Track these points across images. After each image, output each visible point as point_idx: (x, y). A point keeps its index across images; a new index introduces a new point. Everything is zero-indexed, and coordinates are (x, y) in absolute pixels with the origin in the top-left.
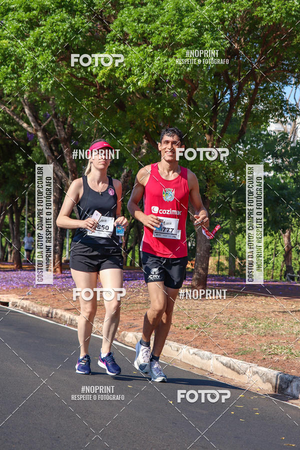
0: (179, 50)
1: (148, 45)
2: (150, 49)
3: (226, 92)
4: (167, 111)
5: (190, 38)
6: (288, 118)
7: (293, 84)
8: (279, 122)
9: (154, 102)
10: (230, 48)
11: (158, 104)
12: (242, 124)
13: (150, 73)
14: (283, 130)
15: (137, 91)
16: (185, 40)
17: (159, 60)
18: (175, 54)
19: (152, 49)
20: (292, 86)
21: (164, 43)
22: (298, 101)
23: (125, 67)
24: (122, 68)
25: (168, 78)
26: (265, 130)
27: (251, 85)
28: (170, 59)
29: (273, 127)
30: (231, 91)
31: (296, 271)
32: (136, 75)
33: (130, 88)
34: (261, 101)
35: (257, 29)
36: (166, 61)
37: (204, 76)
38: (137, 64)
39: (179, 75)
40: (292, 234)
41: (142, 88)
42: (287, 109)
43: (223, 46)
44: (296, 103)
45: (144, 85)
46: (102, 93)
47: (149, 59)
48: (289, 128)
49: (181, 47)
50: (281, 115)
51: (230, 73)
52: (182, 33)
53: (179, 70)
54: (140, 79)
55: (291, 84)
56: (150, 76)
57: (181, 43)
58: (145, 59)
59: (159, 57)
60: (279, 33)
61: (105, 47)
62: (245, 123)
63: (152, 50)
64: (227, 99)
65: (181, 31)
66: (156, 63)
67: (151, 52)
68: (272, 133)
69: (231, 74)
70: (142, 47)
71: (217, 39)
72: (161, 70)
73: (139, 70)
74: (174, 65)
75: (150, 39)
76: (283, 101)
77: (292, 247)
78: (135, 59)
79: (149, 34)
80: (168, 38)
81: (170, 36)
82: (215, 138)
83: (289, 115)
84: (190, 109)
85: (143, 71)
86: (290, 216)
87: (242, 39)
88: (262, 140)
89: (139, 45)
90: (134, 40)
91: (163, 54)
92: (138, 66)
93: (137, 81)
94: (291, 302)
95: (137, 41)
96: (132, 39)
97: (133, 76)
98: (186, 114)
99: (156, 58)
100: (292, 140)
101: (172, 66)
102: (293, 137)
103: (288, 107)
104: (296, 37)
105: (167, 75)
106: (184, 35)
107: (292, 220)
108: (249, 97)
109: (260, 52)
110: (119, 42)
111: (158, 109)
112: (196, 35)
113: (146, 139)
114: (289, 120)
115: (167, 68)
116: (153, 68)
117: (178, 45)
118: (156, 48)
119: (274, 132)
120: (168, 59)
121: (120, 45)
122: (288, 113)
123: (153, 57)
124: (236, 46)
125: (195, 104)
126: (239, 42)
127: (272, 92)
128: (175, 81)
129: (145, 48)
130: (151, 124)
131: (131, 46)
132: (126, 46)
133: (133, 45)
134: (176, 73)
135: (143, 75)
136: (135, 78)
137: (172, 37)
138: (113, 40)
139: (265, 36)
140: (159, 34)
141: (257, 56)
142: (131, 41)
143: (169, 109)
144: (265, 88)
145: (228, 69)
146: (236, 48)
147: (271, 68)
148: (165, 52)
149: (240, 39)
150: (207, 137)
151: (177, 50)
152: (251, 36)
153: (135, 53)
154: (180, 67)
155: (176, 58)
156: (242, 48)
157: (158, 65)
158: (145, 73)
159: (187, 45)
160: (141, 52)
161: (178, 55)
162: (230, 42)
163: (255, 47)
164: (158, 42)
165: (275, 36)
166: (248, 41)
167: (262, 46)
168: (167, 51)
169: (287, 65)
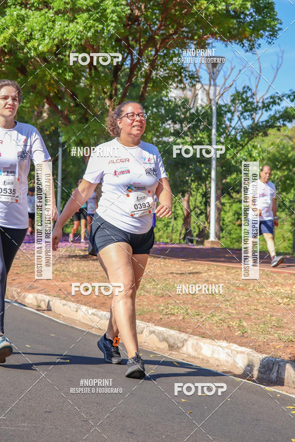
0: (81, 15)
1: (49, 10)
2: (51, 14)
3: (127, 57)
4: (68, 76)
5: (92, 4)
6: (187, 85)
8: (178, 88)
9: (56, 67)
10: (130, 14)
11: (60, 68)
12: (142, 89)
13: (51, 37)
14: (183, 96)
15: (38, 56)
16: (86, 5)
17: (60, 24)
18: (76, 19)
19: (54, 13)
21: (65, 8)
22: (198, 68)
23: (26, 31)
24: (24, 32)
25: (69, 43)
26: (166, 96)
27: (151, 51)
28: (71, 24)
29: (174, 93)
30: (132, 57)
31: (195, 234)
32: (37, 40)
33: (31, 53)
34: (161, 67)
36: (67, 26)
37: (104, 41)
38: (38, 28)
39: (80, 40)
40: (191, 198)
41: (43, 53)
42: (186, 76)
43: (124, 12)
44: (196, 69)
45: (45, 50)
46: (4, 57)
47: (50, 24)
48: (189, 94)
49: (83, 13)
50: (181, 82)
51: (130, 39)
53: (80, 35)
54: (41, 44)
56: (51, 41)
57: (83, 8)
58: (47, 23)
59: (60, 23)
61: (6, 11)
62: (145, 88)
63: (53, 15)
64: (128, 65)
66: (57, 27)
67: (52, 17)
68: (173, 99)
69: (132, 40)
70: (43, 12)
71: (118, 5)
72: (62, 35)
73: (40, 35)
74: (75, 30)
75: (51, 3)
76: (182, 68)
77: (191, 211)
78: (36, 23)
80: (69, 3)
82: (115, 103)
83: (188, 82)
84: (90, 74)
85: (44, 36)
86: (190, 180)
88: (162, 106)
89: (41, 10)
90: (35, 4)
91: (64, 19)
92: (39, 30)
93: (38, 45)
94: (188, 263)
95: (39, 6)
96: (34, 3)
97: (34, 40)
98: (86, 78)
99: (57, 24)
100: (192, 106)
101: (72, 31)
102: (192, 103)
103: (187, 73)
104: (196, 5)
105: (67, 40)
107: (191, 185)
108: (150, 63)
109: (160, 19)
110: (20, 6)
111: (59, 74)
113: (48, 104)
114: (188, 87)
115: (68, 32)
116: (54, 33)
117: (80, 10)
118: (57, 13)
119: (175, 98)
120: (69, 24)
121: (21, 9)
122: (187, 79)
123: (54, 21)
124: (137, 12)
126: (139, 9)
128: (76, 46)
129: (46, 13)
130: (53, 89)
131: (32, 10)
132: (27, 10)
133: (34, 10)
134: (77, 38)
135: (44, 39)
136: (36, 43)
138: (14, 4)
139: (165, 3)
141: (157, 22)
142: (33, 5)
143: (70, 74)
144: (165, 54)
145: (129, 35)
146: (136, 14)
147: (171, 35)
148: (66, 17)
149: (141, 6)
150: (108, 102)
151: (78, 15)
152: (151, 3)
153: (36, 18)
154: (81, 32)
155: (77, 23)
156: (143, 14)
157: (58, 30)
158: (46, 37)
159: (88, 10)
160: (42, 17)
161: (79, 20)
162: (130, 9)
163: (155, 14)
164: (59, 7)
165: (175, 3)
166: (149, 8)
167: (162, 13)
168: (68, 16)
169: (186, 32)
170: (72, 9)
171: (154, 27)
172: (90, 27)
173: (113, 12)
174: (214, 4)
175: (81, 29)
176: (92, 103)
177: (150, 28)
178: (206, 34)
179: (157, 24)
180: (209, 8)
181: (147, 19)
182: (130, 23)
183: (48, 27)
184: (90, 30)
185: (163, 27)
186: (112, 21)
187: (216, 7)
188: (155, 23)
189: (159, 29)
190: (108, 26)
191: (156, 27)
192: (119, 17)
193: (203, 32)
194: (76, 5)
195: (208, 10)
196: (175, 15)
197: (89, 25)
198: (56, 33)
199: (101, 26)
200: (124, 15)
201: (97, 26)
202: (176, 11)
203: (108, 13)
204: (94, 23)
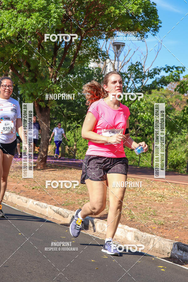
0: (35, 14)
1: (14, 10)
2: (15, 12)
4: (25, 52)
5: (41, 7)
6: (100, 60)
7: (105, 39)
8: (95, 61)
9: (17, 46)
10: (66, 14)
11: (20, 47)
12: (72, 62)
13: (15, 27)
14: (97, 67)
15: (7, 38)
16: (38, 7)
17: (21, 19)
18: (31, 16)
20: (104, 40)
21: (25, 9)
22: (108, 50)
25: (26, 31)
26: (87, 66)
27: (78, 38)
28: (28, 19)
29: (92, 65)
32: (6, 28)
33: (2, 37)
34: (84, 48)
35: (83, 3)
36: (25, 21)
37: (49, 31)
38: (7, 21)
39: (33, 29)
41: (10, 37)
42: (100, 54)
43: (62, 12)
45: (11, 35)
47: (14, 19)
48: (102, 66)
49: (36, 12)
50: (97, 58)
51: (65, 29)
52: (37, 3)
53: (34, 26)
54: (9, 31)
55: (103, 39)
56: (15, 29)
57: (36, 9)
58: (12, 18)
60: (97, 6)
63: (16, 13)
64: (63, 46)
65: (36, 2)
66: (19, 21)
68: (92, 68)
69: (66, 31)
70: (10, 11)
71: (58, 8)
72: (22, 26)
73: (8, 25)
74: (30, 23)
75: (15, 6)
76: (98, 49)
78: (6, 18)
79: (15, 3)
80: (27, 6)
81: (29, 4)
82: (55, 70)
83: (101, 58)
84: (39, 51)
85: (10, 26)
87: (74, 9)
88: (84, 73)
89: (9, 10)
91: (24, 16)
92: (8, 23)
93: (7, 32)
95: (7, 7)
96: (4, 5)
97: (4, 29)
98: (37, 54)
99: (19, 19)
100: (103, 73)
101: (29, 24)
102: (104, 71)
103: (101, 53)
104: (107, 10)
105: (25, 29)
106: (38, 4)
108: (77, 46)
109: (85, 18)
111: (19, 51)
112: (45, 5)
113: (11, 69)
114: (101, 61)
115: (26, 24)
116: (17, 24)
117: (34, 11)
118: (19, 12)
119: (93, 68)
120: (26, 19)
122: (100, 56)
123: (17, 17)
125: (43, 48)
126: (71, 11)
127: (91, 43)
128: (31, 33)
129: (12, 11)
130: (14, 60)
131: (3, 10)
133: (4, 10)
134: (32, 28)
135: (11, 28)
136: (5, 30)
137: (30, 5)
139: (88, 8)
140: (22, 3)
141: (83, 20)
142: (4, 6)
143: (26, 51)
144: (87, 40)
145: (64, 27)
146: (69, 14)
147: (91, 28)
148: (25, 14)
149: (73, 9)
150: (50, 70)
151: (33, 13)
152: (79, 8)
153: (5, 14)
154: (34, 24)
155: (32, 18)
156: (73, 14)
157: (20, 23)
158: (12, 27)
159: (39, 11)
160: (10, 14)
161: (33, 17)
162: (66, 11)
163: (82, 14)
164: (21, 8)
165: (94, 8)
166: (78, 10)
167: (86, 14)
168: (26, 14)
169: (101, 26)
170: (29, 10)
171: (81, 23)
172: (40, 22)
173: (55, 12)
174: (119, 9)
175: (34, 22)
176: (39, 70)
177: (78, 23)
178: (114, 28)
179: (82, 21)
180: (116, 12)
181: (76, 17)
182: (65, 20)
183: (13, 21)
184: (40, 23)
185: (86, 23)
186: (54, 18)
187: (120, 11)
188: (81, 20)
189: (83, 24)
190: (51, 21)
191: (82, 22)
192: (59, 16)
193: (111, 27)
194: (31, 7)
195: (115, 13)
196: (94, 15)
197: (39, 20)
198: (18, 25)
199: (47, 21)
200: (62, 14)
201: (45, 21)
202: (95, 13)
203: (52, 13)
204: (43, 19)
